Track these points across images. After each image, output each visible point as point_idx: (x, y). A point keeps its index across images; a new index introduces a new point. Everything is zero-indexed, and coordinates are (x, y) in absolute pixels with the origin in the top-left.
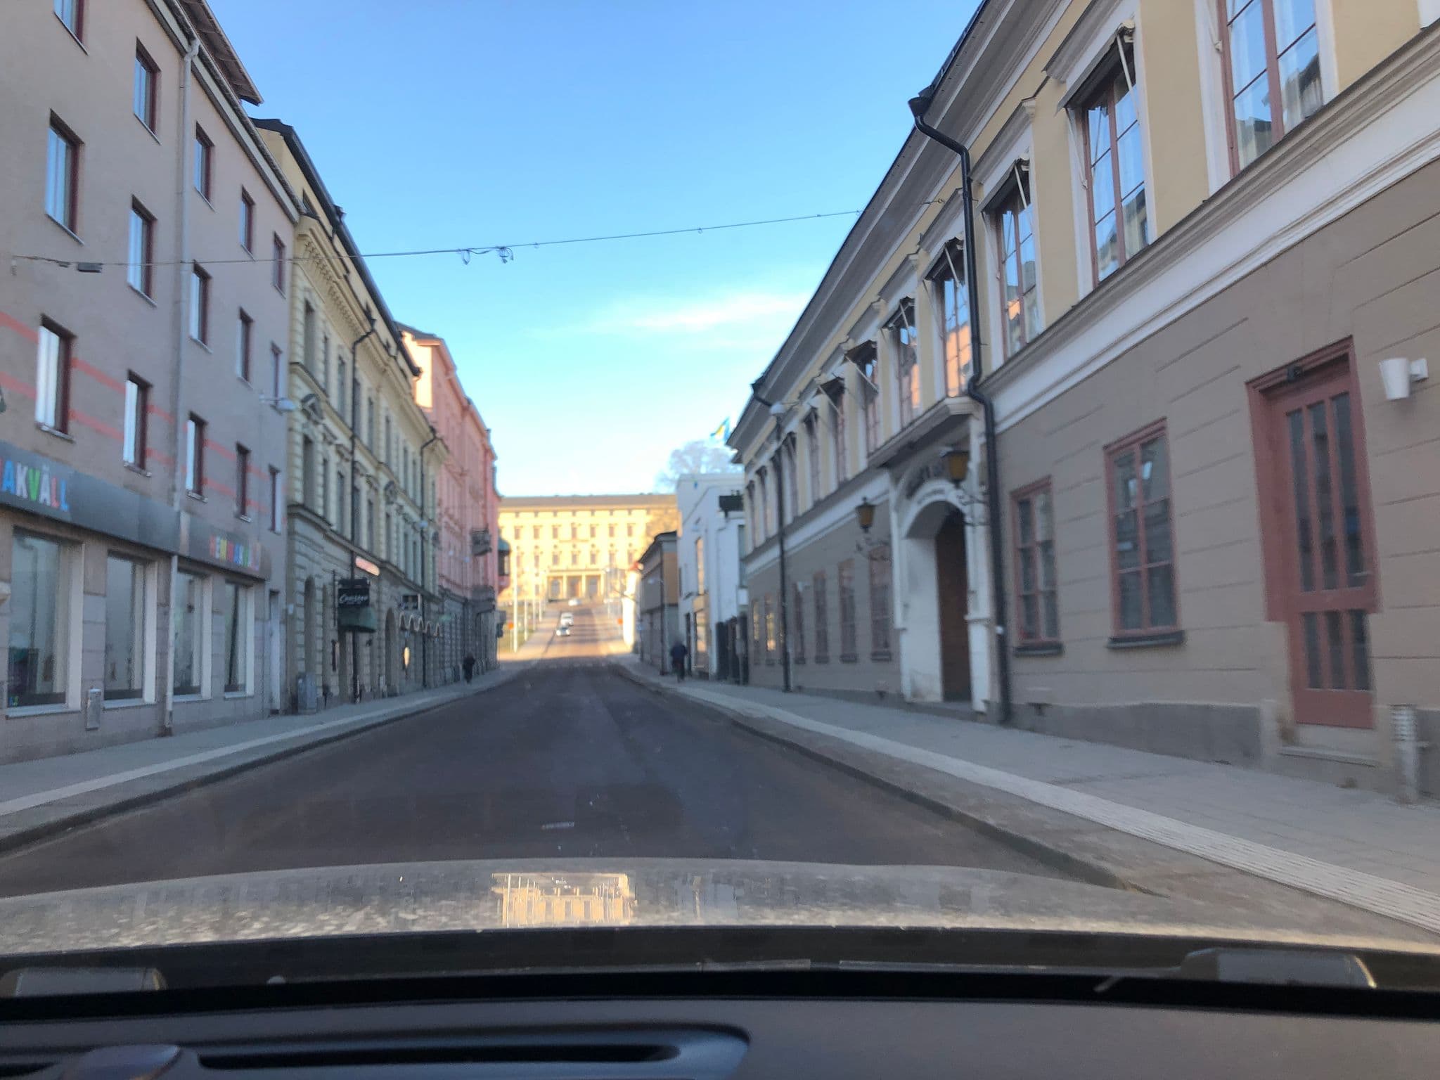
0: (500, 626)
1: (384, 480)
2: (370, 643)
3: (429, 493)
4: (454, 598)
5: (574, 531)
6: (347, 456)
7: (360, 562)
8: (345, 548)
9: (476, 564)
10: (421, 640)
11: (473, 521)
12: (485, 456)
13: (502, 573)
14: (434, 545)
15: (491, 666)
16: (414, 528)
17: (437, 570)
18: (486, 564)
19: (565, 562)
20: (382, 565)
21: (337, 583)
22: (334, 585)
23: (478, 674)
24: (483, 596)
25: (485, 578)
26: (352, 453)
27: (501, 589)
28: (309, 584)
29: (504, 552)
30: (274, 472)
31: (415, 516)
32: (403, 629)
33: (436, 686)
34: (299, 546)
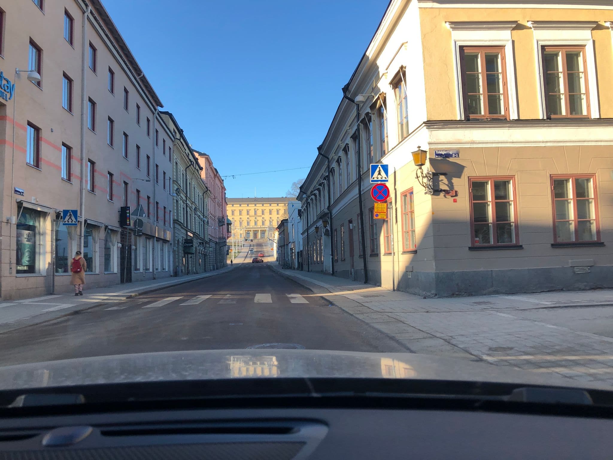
0: (228, 251)
1: (194, 207)
2: (191, 257)
3: (205, 208)
4: (213, 242)
5: (255, 212)
6: (185, 202)
7: (189, 234)
8: (185, 230)
9: (219, 229)
10: (204, 256)
11: (219, 214)
12: (222, 190)
13: (228, 231)
14: (207, 225)
15: (225, 265)
16: (201, 220)
17: (208, 233)
18: (223, 229)
19: (252, 224)
20: (194, 233)
21: (184, 240)
22: (183, 241)
23: (221, 268)
24: (222, 241)
25: (223, 234)
26: (186, 201)
27: (228, 237)
28: (178, 241)
29: (229, 224)
30: (170, 211)
31: (202, 217)
32: (199, 253)
33: (208, 272)
34: (176, 231)
